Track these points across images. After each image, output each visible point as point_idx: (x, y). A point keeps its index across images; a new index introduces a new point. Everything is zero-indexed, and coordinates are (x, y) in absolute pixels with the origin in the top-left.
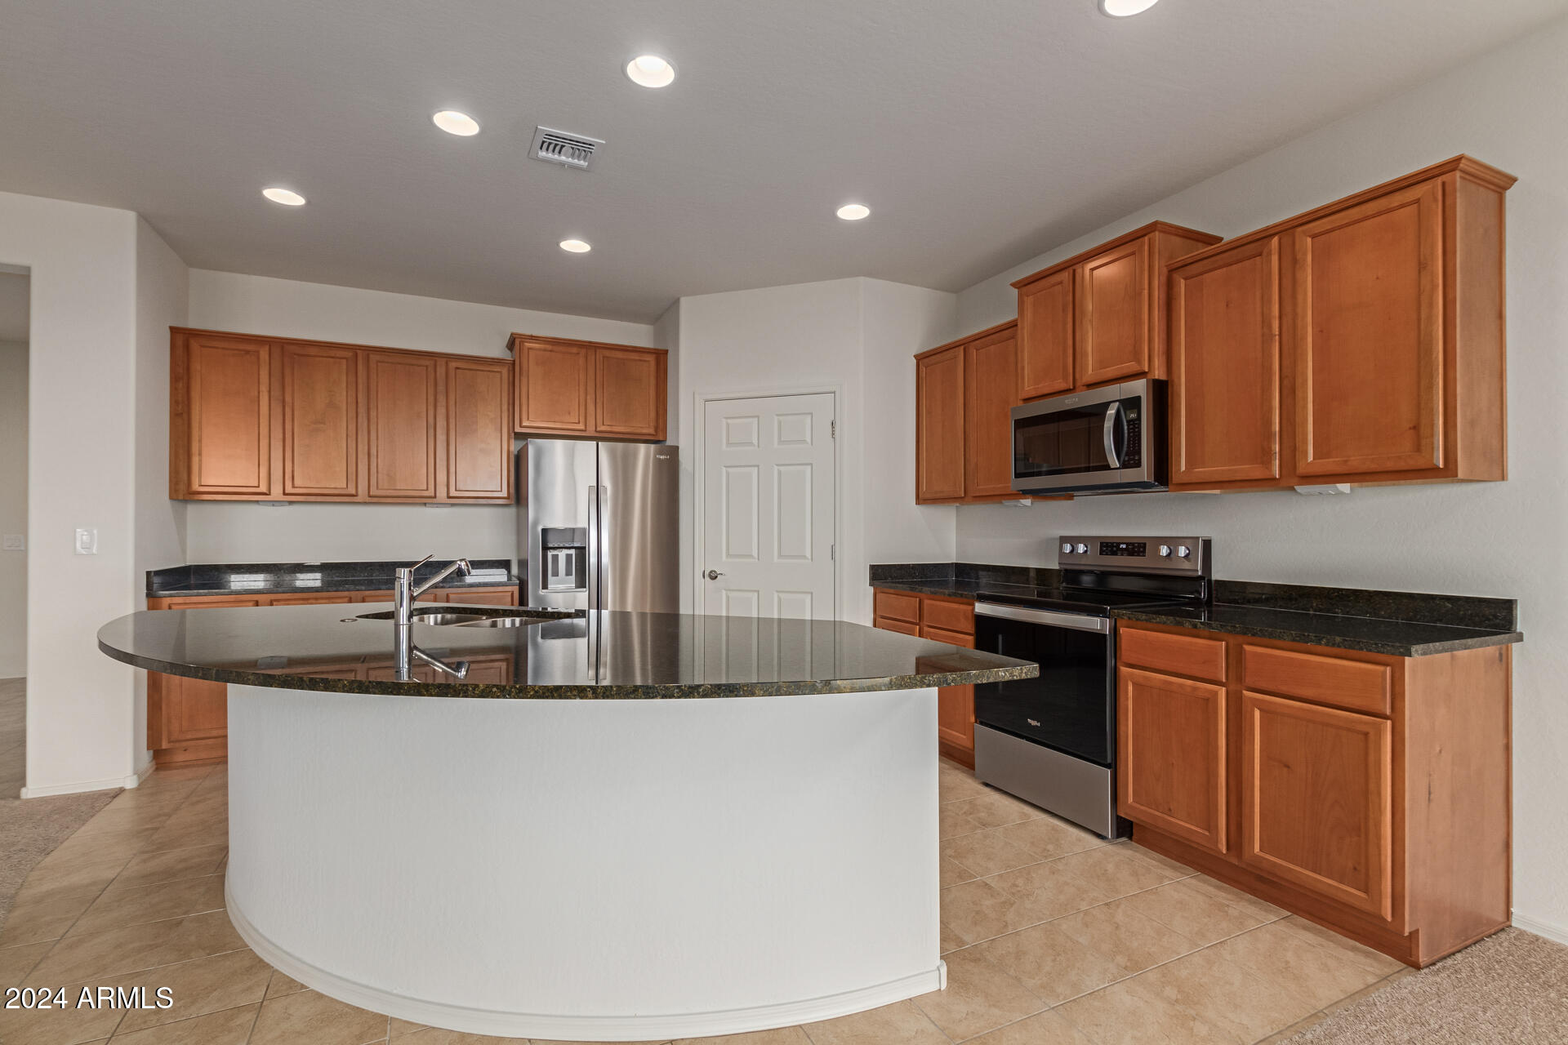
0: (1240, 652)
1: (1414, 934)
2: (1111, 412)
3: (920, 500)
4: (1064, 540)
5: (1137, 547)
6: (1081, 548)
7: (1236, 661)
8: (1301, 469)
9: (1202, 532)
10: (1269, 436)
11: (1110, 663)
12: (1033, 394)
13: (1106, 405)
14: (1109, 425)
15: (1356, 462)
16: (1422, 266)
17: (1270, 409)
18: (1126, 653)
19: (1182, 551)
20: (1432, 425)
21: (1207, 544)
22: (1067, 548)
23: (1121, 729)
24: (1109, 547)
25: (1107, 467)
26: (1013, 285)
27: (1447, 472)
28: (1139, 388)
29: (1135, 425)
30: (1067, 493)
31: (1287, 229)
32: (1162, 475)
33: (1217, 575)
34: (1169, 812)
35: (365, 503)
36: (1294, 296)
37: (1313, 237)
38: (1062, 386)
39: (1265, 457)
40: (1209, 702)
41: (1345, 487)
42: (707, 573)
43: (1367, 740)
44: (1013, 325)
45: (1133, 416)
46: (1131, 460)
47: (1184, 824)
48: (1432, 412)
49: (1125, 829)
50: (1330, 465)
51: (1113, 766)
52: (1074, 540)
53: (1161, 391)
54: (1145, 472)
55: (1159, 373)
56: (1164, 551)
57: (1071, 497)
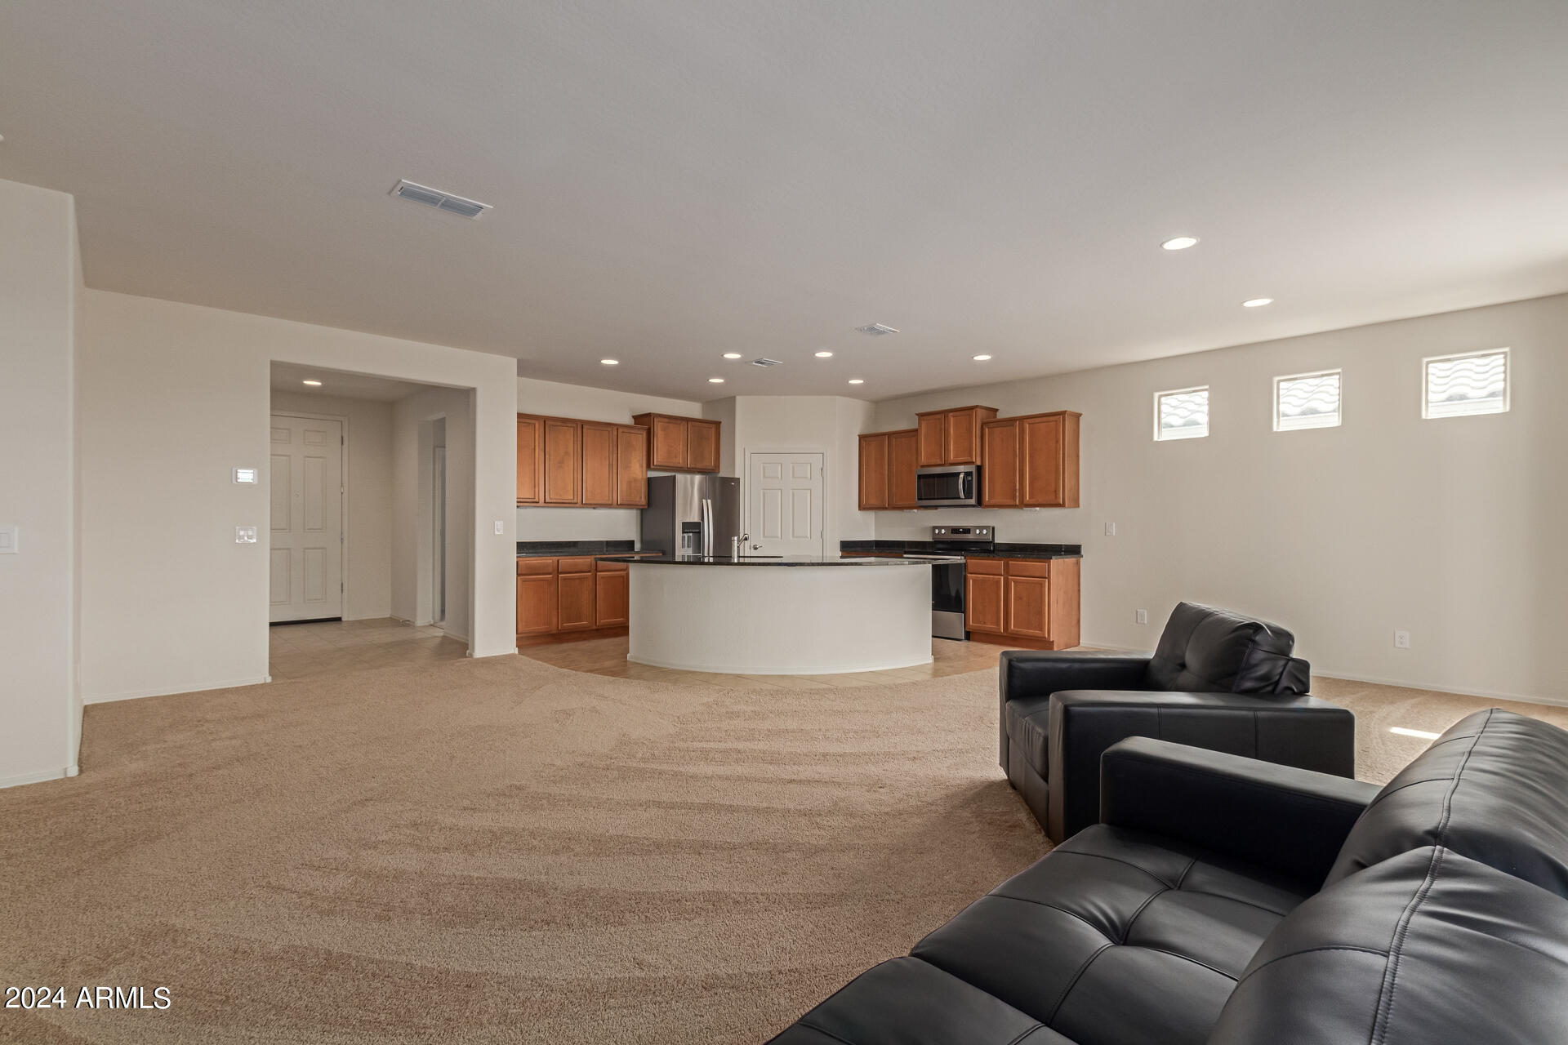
0: (1008, 564)
1: (1053, 642)
2: (962, 476)
3: (861, 507)
4: (934, 528)
5: (967, 531)
6: (943, 531)
7: (1007, 566)
8: (1025, 502)
9: (991, 524)
10: (1015, 490)
11: (964, 573)
12: (925, 464)
13: (960, 473)
14: (961, 481)
15: (1040, 500)
16: (1057, 442)
17: (1016, 481)
18: (970, 568)
19: (985, 532)
20: (1059, 491)
21: (993, 528)
22: (937, 531)
23: (968, 597)
24: (955, 530)
25: (959, 498)
26: (917, 414)
27: (1063, 505)
28: (972, 468)
29: (970, 482)
30: (936, 507)
31: (1022, 419)
32: (980, 502)
33: (997, 541)
34: (985, 623)
35: (580, 507)
36: (1023, 443)
37: (1029, 424)
38: (940, 463)
39: (1014, 497)
40: (998, 582)
41: (1038, 509)
42: (752, 546)
43: (1042, 585)
44: (916, 431)
45: (970, 478)
46: (968, 495)
47: (990, 626)
48: (1059, 487)
49: (969, 636)
50: (1033, 501)
51: (964, 612)
52: (940, 528)
53: (980, 469)
54: (973, 501)
55: (979, 463)
56: (978, 532)
57: (936, 509)
